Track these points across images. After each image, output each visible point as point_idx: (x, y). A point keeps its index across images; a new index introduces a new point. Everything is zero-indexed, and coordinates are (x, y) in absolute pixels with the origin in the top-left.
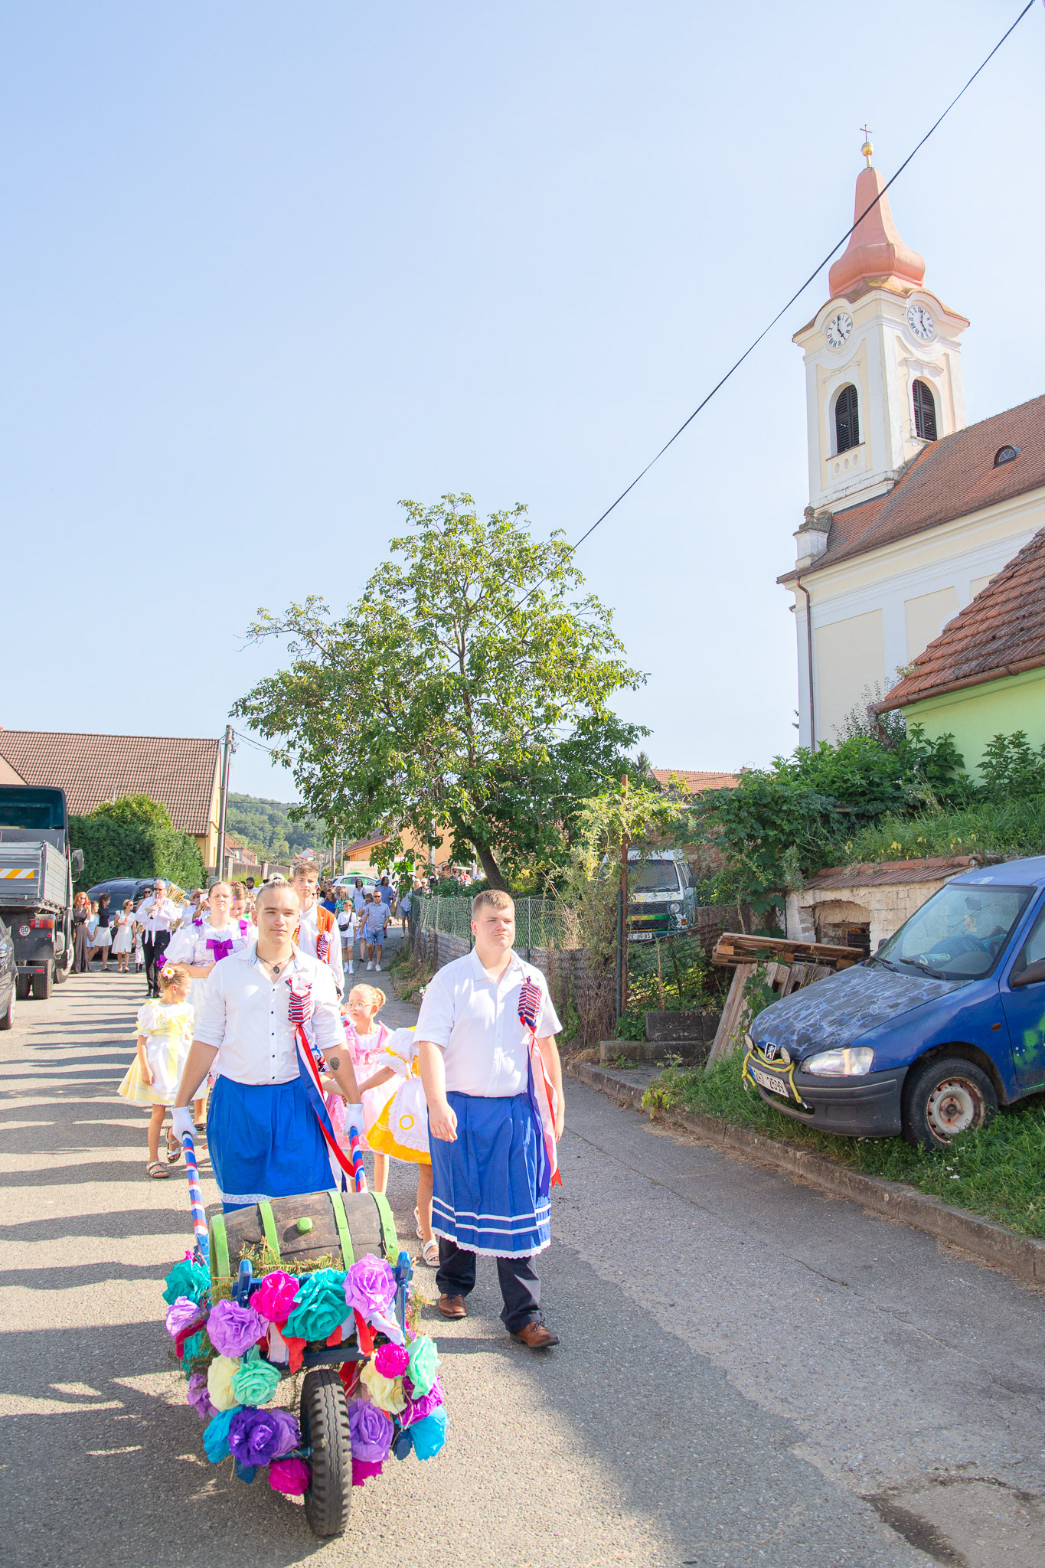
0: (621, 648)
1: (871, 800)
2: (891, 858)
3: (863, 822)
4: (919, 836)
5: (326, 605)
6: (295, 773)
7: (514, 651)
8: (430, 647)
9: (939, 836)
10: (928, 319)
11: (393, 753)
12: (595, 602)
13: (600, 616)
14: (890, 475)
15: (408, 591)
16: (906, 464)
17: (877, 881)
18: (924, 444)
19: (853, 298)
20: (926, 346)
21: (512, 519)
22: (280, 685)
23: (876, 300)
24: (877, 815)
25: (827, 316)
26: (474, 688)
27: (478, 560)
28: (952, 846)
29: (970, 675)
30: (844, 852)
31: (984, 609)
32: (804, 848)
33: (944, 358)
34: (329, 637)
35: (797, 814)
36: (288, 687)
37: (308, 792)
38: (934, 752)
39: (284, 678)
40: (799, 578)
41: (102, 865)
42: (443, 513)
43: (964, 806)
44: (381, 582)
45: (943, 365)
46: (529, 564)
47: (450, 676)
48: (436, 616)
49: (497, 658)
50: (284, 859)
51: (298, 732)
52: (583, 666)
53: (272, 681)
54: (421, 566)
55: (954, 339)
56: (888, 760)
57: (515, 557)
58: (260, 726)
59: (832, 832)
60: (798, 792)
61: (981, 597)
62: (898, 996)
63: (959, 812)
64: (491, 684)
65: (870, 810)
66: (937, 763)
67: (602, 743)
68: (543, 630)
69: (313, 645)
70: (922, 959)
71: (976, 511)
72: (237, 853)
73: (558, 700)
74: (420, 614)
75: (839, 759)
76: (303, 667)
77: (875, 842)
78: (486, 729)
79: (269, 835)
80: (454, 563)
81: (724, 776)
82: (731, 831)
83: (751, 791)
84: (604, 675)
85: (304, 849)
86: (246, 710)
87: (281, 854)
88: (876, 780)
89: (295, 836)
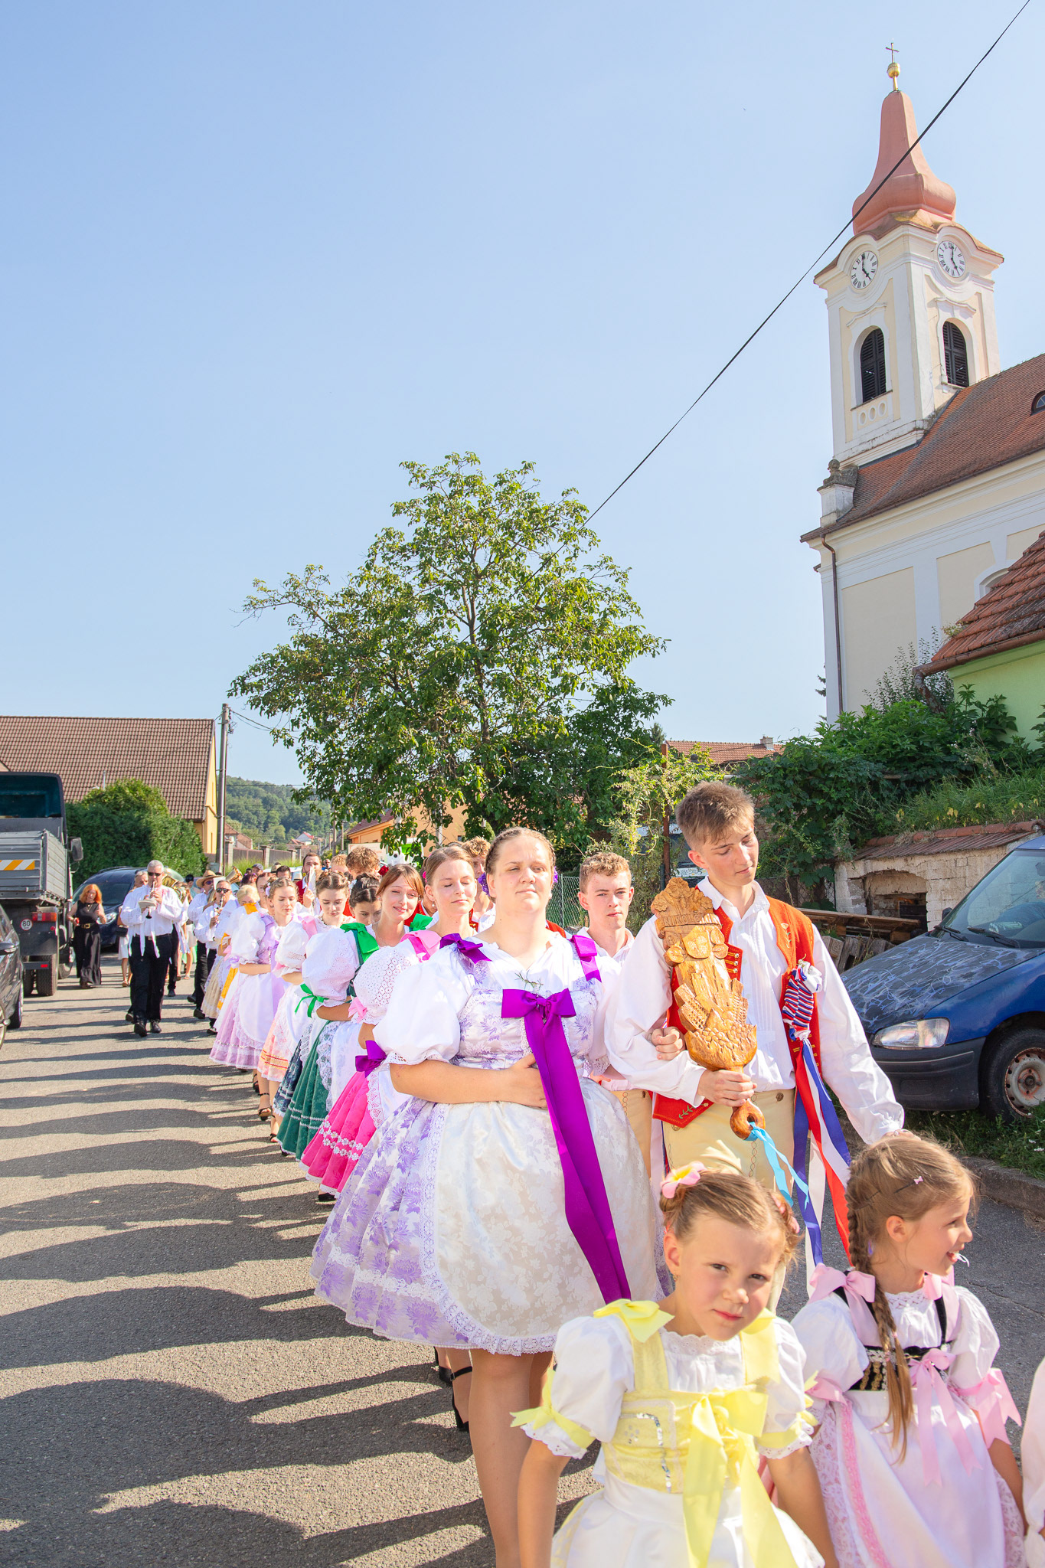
0: (639, 612)
1: (921, 765)
2: (947, 825)
3: (913, 789)
4: (977, 801)
5: (325, 575)
6: (298, 752)
7: (526, 618)
8: (438, 615)
9: (998, 801)
10: (960, 255)
11: (403, 728)
12: (609, 563)
13: (615, 578)
14: (920, 424)
15: (412, 558)
16: (936, 411)
17: (932, 849)
18: (956, 391)
19: (878, 234)
20: (957, 285)
21: (519, 478)
22: (280, 660)
23: (903, 236)
24: (928, 781)
25: (851, 255)
26: (488, 658)
27: (486, 523)
28: (1013, 811)
29: (1023, 633)
30: (895, 819)
31: (1034, 563)
32: (853, 817)
33: (976, 297)
34: (331, 609)
35: (844, 781)
36: (289, 662)
37: (313, 768)
38: (985, 715)
39: (284, 653)
40: (824, 536)
41: (98, 854)
42: (447, 474)
43: (1022, 771)
44: (385, 549)
45: (976, 306)
46: (540, 526)
47: (462, 645)
48: (441, 583)
49: (509, 626)
50: (281, 845)
51: (302, 710)
52: (600, 632)
53: (272, 657)
55: (987, 277)
56: (937, 724)
57: (525, 519)
58: (261, 705)
59: (882, 799)
60: (846, 758)
61: (1031, 552)
62: (971, 965)
63: (1017, 776)
64: (503, 654)
65: (921, 776)
66: (988, 726)
67: (622, 714)
68: (556, 595)
69: (314, 618)
70: (992, 927)
71: (1012, 461)
72: (232, 839)
73: (576, 669)
74: (425, 581)
75: (886, 724)
76: (304, 641)
77: (930, 809)
78: (500, 701)
79: (263, 819)
80: (462, 526)
81: (744, 747)
82: (777, 801)
83: (796, 759)
84: (623, 640)
85: (301, 833)
86: (245, 688)
87: (277, 839)
88: (926, 744)
89: (291, 820)
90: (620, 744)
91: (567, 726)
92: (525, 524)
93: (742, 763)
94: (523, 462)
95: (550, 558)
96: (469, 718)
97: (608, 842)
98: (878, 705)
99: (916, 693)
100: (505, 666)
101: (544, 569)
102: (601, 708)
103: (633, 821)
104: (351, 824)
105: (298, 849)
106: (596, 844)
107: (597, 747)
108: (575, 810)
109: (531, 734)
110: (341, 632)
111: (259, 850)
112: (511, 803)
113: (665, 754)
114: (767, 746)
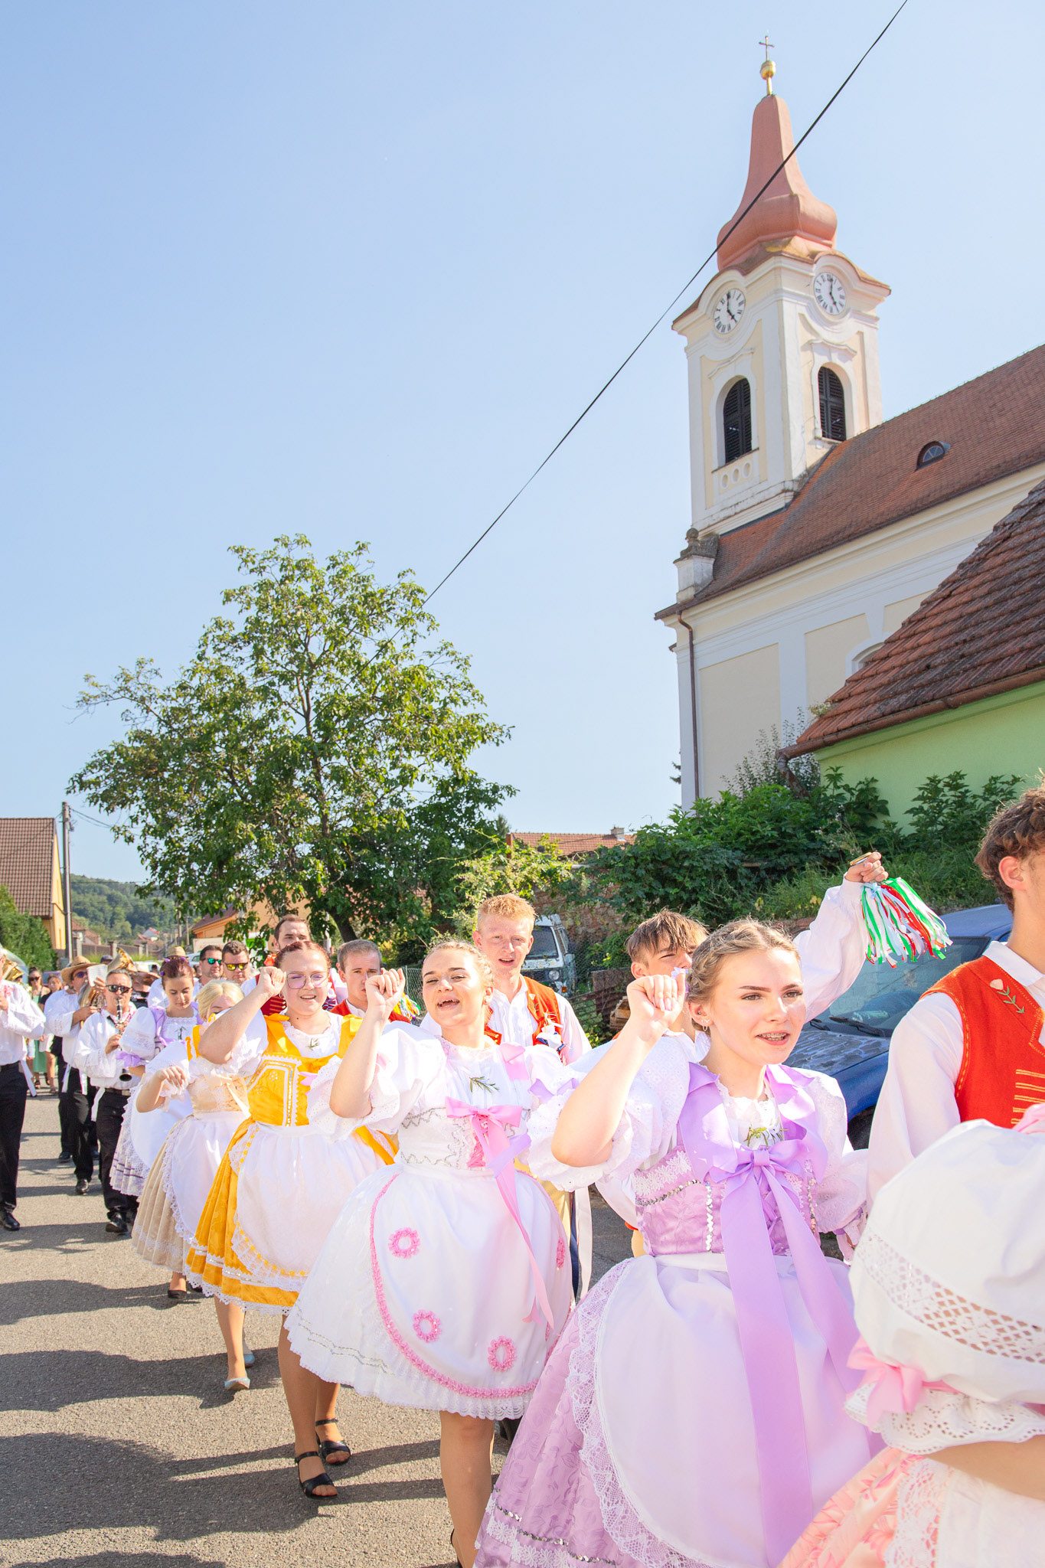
0: (481, 700)
1: (783, 853)
3: (774, 877)
5: (156, 668)
6: (139, 848)
7: (364, 709)
8: (272, 707)
10: (839, 289)
11: (241, 824)
12: (450, 649)
13: (456, 664)
14: (789, 485)
15: (244, 648)
16: (808, 471)
18: (830, 446)
19: (746, 269)
20: (836, 324)
21: (353, 560)
23: (775, 269)
24: (790, 868)
25: (715, 295)
26: (324, 750)
27: (319, 609)
29: (899, 711)
30: (754, 908)
31: (914, 635)
32: (709, 906)
33: (858, 337)
34: (164, 703)
35: (700, 870)
36: (125, 759)
37: (154, 868)
38: (854, 799)
39: (120, 750)
40: (680, 613)
42: (277, 558)
43: (893, 856)
45: (856, 346)
46: (375, 611)
47: (297, 738)
48: (275, 674)
49: (346, 717)
50: (128, 940)
51: (140, 806)
52: (440, 722)
53: (108, 754)
54: (257, 620)
55: (871, 313)
56: (801, 809)
57: (359, 603)
58: (100, 802)
59: (740, 888)
60: (701, 846)
61: (911, 622)
62: (832, 1054)
64: (341, 746)
65: (783, 864)
66: (859, 810)
67: (464, 805)
68: (394, 684)
69: (147, 712)
70: (856, 1017)
71: (893, 523)
72: (81, 935)
73: (415, 760)
74: (259, 672)
75: (746, 810)
76: (139, 737)
77: (791, 897)
78: (339, 794)
79: (109, 916)
80: (293, 614)
81: (593, 837)
82: (629, 891)
83: (648, 847)
84: (464, 731)
85: (147, 928)
86: (83, 785)
87: (124, 935)
88: (789, 831)
89: (136, 916)
90: (463, 836)
91: (409, 820)
92: (360, 609)
93: (591, 853)
94: (357, 543)
95: (386, 644)
96: (305, 812)
97: (452, 934)
98: (737, 791)
99: (779, 779)
100: (342, 758)
101: (381, 657)
102: (443, 800)
104: (195, 920)
105: (145, 944)
106: (440, 936)
107: (439, 839)
108: (417, 903)
109: (371, 827)
110: (175, 726)
111: (106, 945)
112: (354, 897)
113: (509, 844)
114: (618, 836)
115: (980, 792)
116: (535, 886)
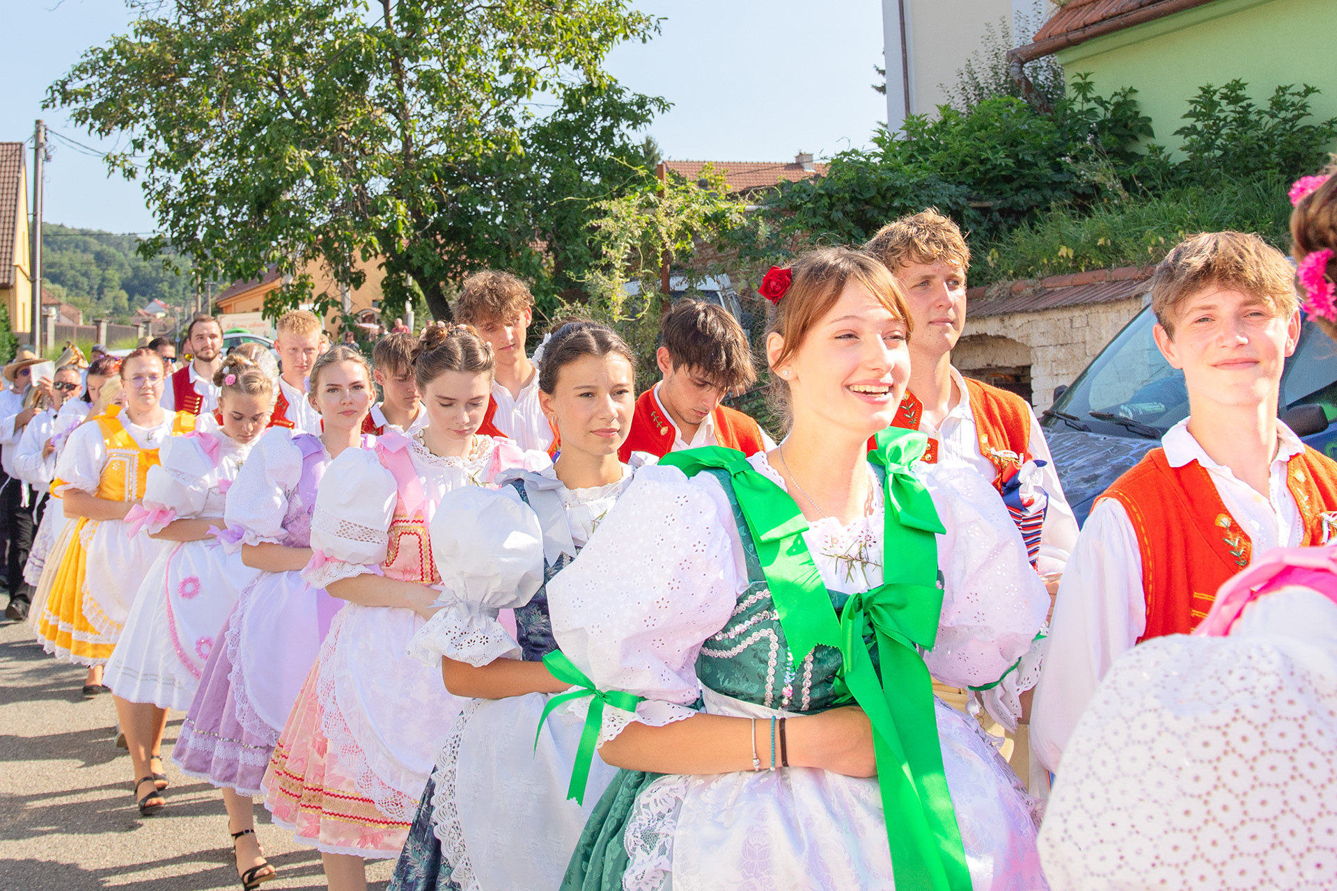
1: (1021, 188)
2: (1058, 270)
3: (1011, 221)
4: (1099, 236)
6: (145, 186)
9: (1130, 235)
11: (292, 150)
17: (1039, 304)
22: (115, 56)
24: (1031, 209)
26: (409, 48)
28: (1150, 249)
30: (986, 264)
36: (128, 59)
37: (164, 210)
38: (1109, 115)
39: (121, 47)
43: (1161, 192)
47: (372, 31)
50: (123, 317)
51: (148, 126)
52: (568, 9)
53: (104, 53)
56: (1042, 129)
58: (90, 120)
60: (916, 180)
62: (1096, 464)
63: (1155, 200)
64: (432, 42)
65: (1022, 203)
66: (1115, 131)
67: (599, 124)
70: (1124, 411)
72: (53, 311)
73: (534, 61)
75: (971, 131)
76: (150, 30)
77: (1034, 248)
78: (428, 109)
79: (96, 282)
81: (772, 167)
83: (846, 181)
84: (601, 21)
85: (151, 300)
86: (67, 97)
87: (117, 310)
88: (1028, 158)
89: (136, 282)
90: (599, 167)
91: (523, 143)
93: (770, 190)
96: (386, 134)
97: (583, 304)
98: (959, 104)
99: (1012, 87)
100: (434, 59)
102: (571, 117)
103: (617, 273)
104: (221, 287)
105: (147, 322)
106: (567, 306)
107: (566, 171)
108: (535, 260)
109: (472, 154)
110: (201, 15)
111: (91, 325)
112: (447, 252)
113: (661, 177)
114: (805, 165)
115: (1266, 106)
116: (696, 235)
